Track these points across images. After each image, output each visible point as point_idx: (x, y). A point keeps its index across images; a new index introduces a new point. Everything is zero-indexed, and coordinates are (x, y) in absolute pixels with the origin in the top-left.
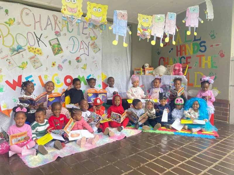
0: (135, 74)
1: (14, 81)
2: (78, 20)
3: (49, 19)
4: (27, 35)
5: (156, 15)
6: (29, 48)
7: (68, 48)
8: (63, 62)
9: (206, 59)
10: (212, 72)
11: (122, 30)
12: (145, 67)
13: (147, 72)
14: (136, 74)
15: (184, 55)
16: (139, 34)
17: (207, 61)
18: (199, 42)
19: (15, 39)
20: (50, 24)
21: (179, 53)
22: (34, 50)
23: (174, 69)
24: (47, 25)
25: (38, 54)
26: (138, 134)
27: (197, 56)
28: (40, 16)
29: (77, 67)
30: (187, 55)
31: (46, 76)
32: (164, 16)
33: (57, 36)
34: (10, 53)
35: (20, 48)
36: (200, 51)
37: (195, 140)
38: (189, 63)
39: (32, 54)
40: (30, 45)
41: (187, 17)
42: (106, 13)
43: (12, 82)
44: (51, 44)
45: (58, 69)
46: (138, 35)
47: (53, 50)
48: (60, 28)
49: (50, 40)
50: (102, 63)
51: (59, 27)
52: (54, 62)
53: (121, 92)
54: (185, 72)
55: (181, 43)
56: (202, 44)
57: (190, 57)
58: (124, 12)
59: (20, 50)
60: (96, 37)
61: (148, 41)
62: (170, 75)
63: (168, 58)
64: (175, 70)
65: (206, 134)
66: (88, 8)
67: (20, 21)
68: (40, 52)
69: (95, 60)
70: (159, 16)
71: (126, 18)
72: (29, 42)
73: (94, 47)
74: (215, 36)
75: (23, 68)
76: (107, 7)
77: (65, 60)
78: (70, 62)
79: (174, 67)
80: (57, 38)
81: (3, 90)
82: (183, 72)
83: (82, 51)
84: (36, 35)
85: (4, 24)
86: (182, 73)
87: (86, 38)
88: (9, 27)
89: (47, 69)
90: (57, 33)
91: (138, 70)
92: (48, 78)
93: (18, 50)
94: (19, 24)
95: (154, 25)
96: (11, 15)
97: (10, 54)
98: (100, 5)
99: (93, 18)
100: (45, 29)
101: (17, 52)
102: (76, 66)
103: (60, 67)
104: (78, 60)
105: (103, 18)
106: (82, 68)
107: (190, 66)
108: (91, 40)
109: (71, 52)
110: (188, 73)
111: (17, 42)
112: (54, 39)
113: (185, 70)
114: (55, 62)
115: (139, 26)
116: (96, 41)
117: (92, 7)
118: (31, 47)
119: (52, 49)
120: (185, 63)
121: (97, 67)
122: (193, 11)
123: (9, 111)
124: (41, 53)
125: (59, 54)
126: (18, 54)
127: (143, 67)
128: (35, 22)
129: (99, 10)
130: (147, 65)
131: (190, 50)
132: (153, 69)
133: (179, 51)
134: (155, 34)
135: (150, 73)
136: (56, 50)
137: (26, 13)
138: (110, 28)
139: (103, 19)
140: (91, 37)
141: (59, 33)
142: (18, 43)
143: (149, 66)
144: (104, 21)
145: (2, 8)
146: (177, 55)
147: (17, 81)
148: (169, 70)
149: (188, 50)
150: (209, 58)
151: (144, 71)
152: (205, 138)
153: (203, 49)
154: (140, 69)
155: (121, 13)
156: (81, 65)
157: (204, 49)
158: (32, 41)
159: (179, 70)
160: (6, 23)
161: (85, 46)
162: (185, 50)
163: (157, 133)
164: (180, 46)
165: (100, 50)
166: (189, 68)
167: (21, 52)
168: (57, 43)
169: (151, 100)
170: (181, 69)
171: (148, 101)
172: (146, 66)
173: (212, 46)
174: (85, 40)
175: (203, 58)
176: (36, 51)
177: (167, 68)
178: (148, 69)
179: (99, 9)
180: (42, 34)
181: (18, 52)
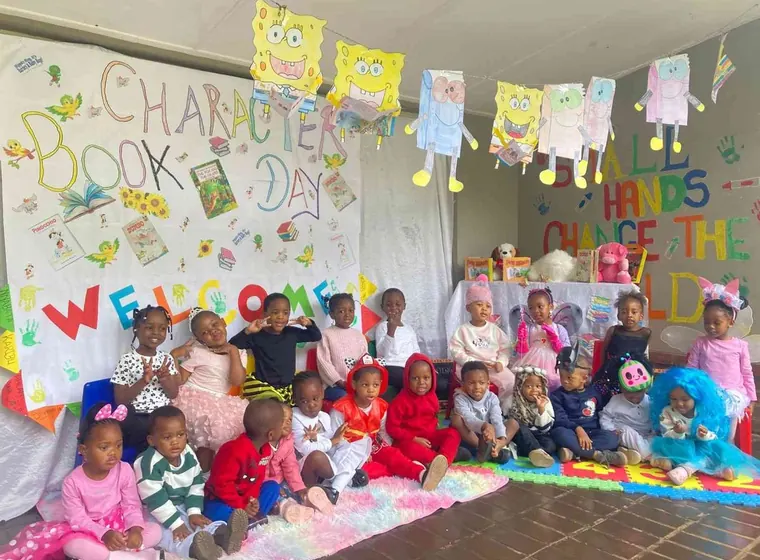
0: (468, 279)
1: (72, 306)
2: (307, 101)
3: (191, 96)
4: (121, 151)
5: (554, 87)
6: (125, 195)
7: (253, 191)
8: (236, 241)
9: (711, 230)
10: (730, 274)
11: (447, 136)
12: (502, 254)
13: (508, 271)
14: (470, 277)
15: (630, 216)
16: (498, 147)
17: (712, 236)
18: (682, 173)
19: (80, 164)
20: (195, 114)
21: (613, 209)
22: (143, 201)
23: (600, 263)
24: (186, 117)
25: (154, 214)
26: (496, 492)
27: (677, 220)
28: (164, 89)
29: (283, 257)
30: (643, 216)
31: (179, 290)
32: (579, 87)
33: (218, 153)
34: (61, 210)
35: (95, 194)
36: (688, 201)
37: (702, 515)
38: (651, 241)
39: (134, 215)
40: (130, 185)
41: (651, 94)
42: (397, 80)
43: (64, 311)
44: (196, 181)
45: (221, 263)
46: (493, 150)
47: (205, 199)
48: (226, 129)
49: (196, 168)
50: (362, 243)
51: (223, 124)
52: (205, 240)
53: (422, 339)
54: (637, 272)
55: (620, 177)
56: (695, 181)
57: (652, 224)
58: (456, 77)
59: (95, 202)
60: (342, 158)
61: (524, 173)
62: (588, 282)
63: (575, 226)
64: (603, 267)
65: (734, 490)
66: (338, 63)
67: (98, 103)
68: (162, 206)
69: (337, 232)
70: (564, 88)
71: (462, 95)
72: (125, 175)
73: (336, 188)
74: (737, 152)
75: (103, 263)
76: (399, 58)
77: (243, 235)
78: (258, 240)
79: (601, 256)
80: (217, 161)
81: (35, 339)
82: (632, 271)
83: (298, 205)
84: (148, 151)
85: (43, 115)
86: (628, 275)
87: (310, 161)
88: (61, 124)
89: (183, 265)
90: (217, 145)
91: (480, 264)
92: (185, 293)
93: (89, 201)
94: (94, 113)
95: (548, 119)
96: (70, 86)
97: (63, 215)
98: (377, 54)
99: (356, 94)
100: (177, 131)
101: (87, 209)
102: (280, 254)
103: (226, 257)
104: (285, 232)
105: (387, 96)
106: (298, 259)
107: (652, 253)
108: (327, 167)
109: (261, 208)
110: (646, 276)
111: (87, 175)
112: (208, 164)
113: (638, 265)
114: (211, 241)
115: (498, 123)
116: (342, 170)
117: (351, 59)
118: (131, 191)
119: (201, 197)
120: (635, 242)
121: (344, 257)
122: (671, 71)
123: (52, 411)
124: (163, 212)
125: (222, 212)
126: (88, 215)
127: (496, 255)
128: (148, 109)
129: (376, 70)
130: (508, 248)
131: (651, 199)
132: (527, 261)
133: (613, 203)
134: (551, 149)
135: (518, 275)
136: (215, 202)
137: (120, 78)
138: (409, 130)
139: (386, 99)
140: (325, 157)
141: (225, 144)
142: (90, 179)
143: (514, 253)
144: (388, 107)
145: (40, 61)
146: (608, 216)
147: (81, 306)
148: (582, 266)
149: (645, 199)
150: (720, 226)
151: (499, 268)
152: (735, 505)
153: (697, 195)
154: (486, 262)
155: (445, 80)
156: (294, 249)
157: (702, 197)
158: (135, 170)
159: (618, 267)
160: (52, 109)
161: (308, 186)
162: (635, 200)
163: (564, 487)
164: (618, 185)
165: (354, 199)
166: (649, 258)
167: (99, 206)
168: (216, 176)
169: (538, 370)
170: (626, 263)
171: (530, 374)
172: (505, 253)
173: (728, 186)
174: (307, 167)
175: (700, 227)
176: (147, 202)
177: (576, 260)
178: (513, 263)
179: (377, 65)
180: (168, 147)
181: (91, 206)
